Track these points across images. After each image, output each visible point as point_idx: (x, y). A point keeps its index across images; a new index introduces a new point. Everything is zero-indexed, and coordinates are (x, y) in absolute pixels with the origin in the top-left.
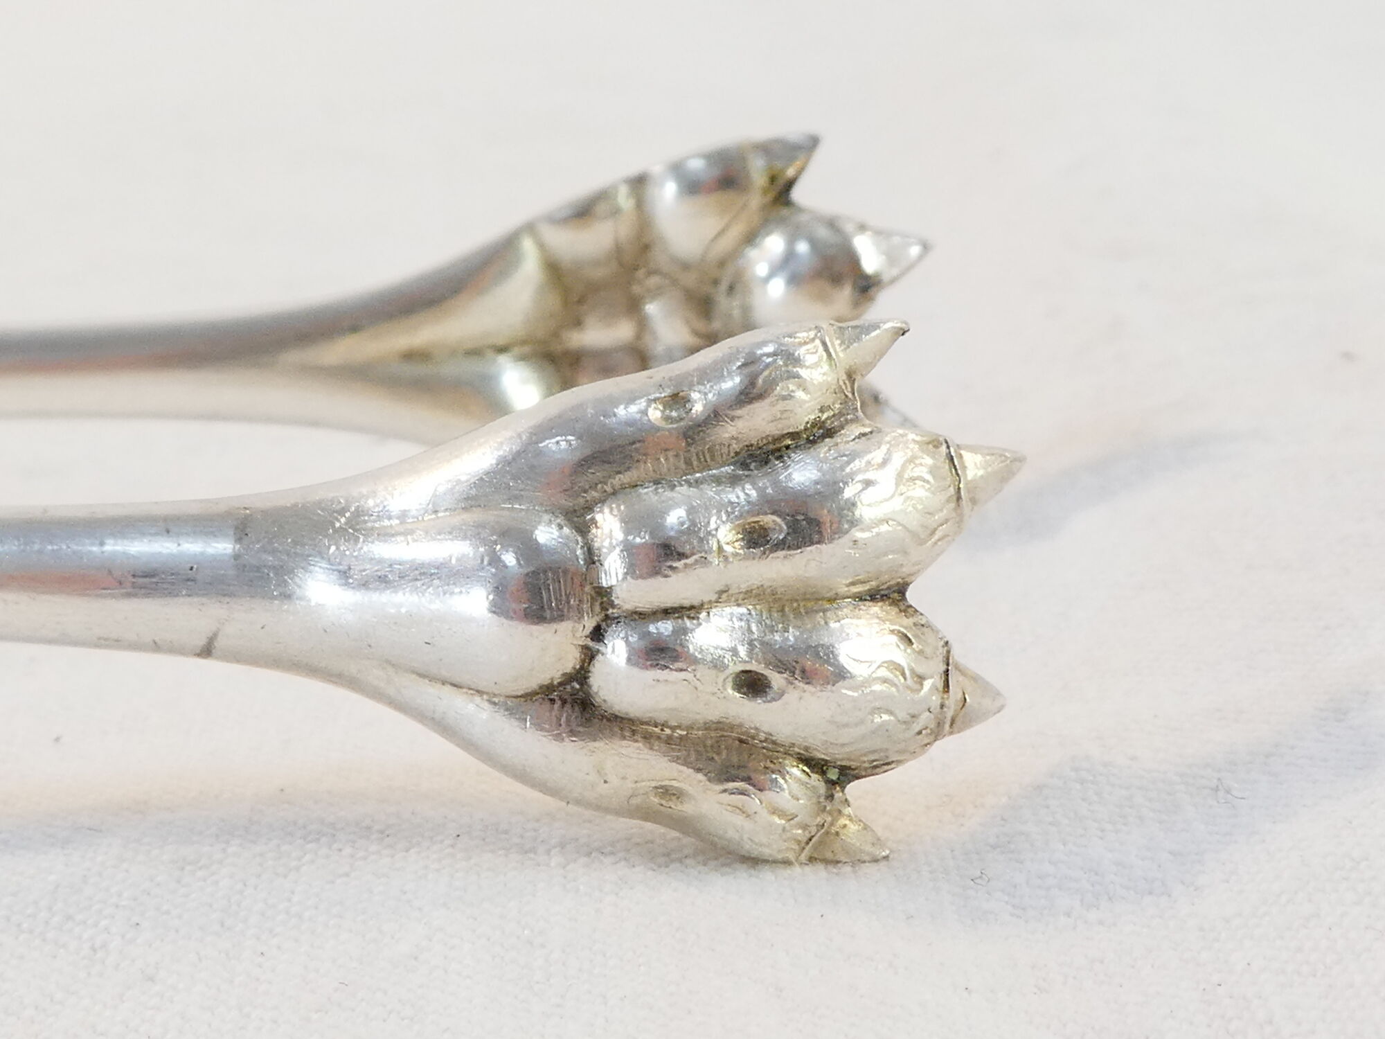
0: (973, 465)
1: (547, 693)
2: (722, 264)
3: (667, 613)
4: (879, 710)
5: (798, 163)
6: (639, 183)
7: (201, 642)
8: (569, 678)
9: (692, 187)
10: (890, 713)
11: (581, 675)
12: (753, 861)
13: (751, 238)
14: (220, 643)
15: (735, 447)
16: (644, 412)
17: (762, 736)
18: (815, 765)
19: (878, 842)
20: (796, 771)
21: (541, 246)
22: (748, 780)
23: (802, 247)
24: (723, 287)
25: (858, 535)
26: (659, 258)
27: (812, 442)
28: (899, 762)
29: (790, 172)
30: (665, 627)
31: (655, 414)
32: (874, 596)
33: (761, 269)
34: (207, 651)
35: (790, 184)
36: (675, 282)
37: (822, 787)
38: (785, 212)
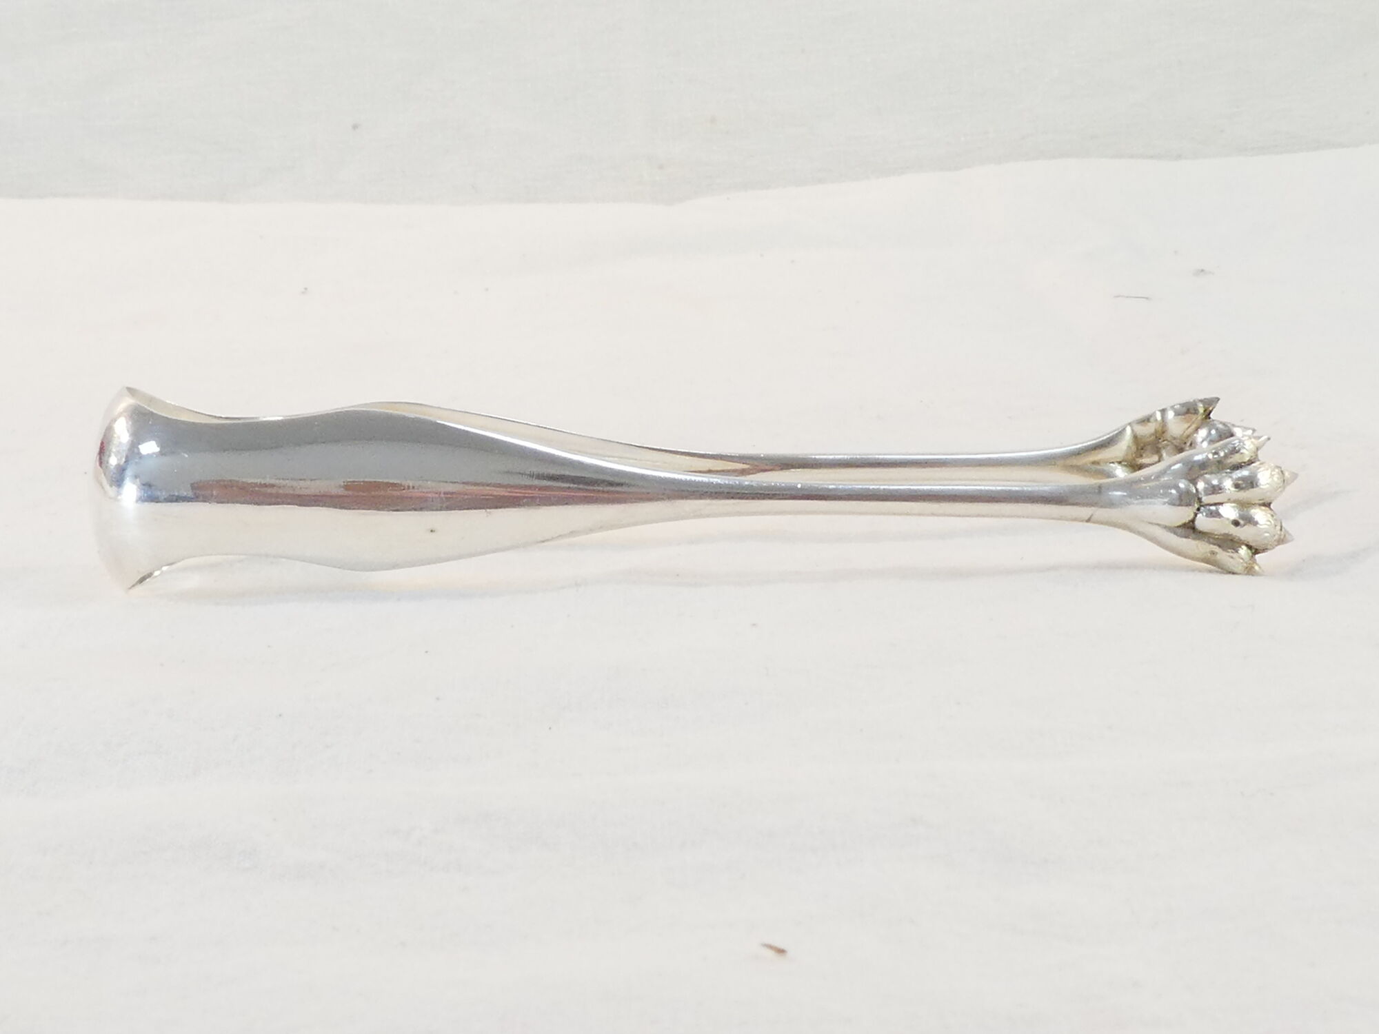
0: (1287, 474)
1: (1184, 526)
2: (1188, 437)
3: (1215, 504)
4: (1266, 532)
5: (1213, 406)
6: (1163, 411)
7: (1087, 518)
8: (1190, 521)
9: (1177, 414)
10: (1268, 533)
11: (1193, 521)
12: (1233, 573)
13: (1196, 430)
14: (1093, 518)
15: (1231, 465)
16: (1207, 456)
17: (1237, 538)
18: (1249, 547)
19: (1263, 571)
20: (1244, 547)
21: (1133, 430)
22: (1234, 549)
23: (1213, 432)
24: (1188, 444)
25: (1262, 487)
26: (1168, 436)
27: (1249, 465)
28: (1270, 549)
29: (1211, 409)
30: (1213, 508)
31: (1210, 456)
32: (1264, 505)
33: (1199, 439)
34: (1088, 521)
35: (1210, 412)
36: (1172, 443)
37: (1251, 554)
38: (1208, 420)
